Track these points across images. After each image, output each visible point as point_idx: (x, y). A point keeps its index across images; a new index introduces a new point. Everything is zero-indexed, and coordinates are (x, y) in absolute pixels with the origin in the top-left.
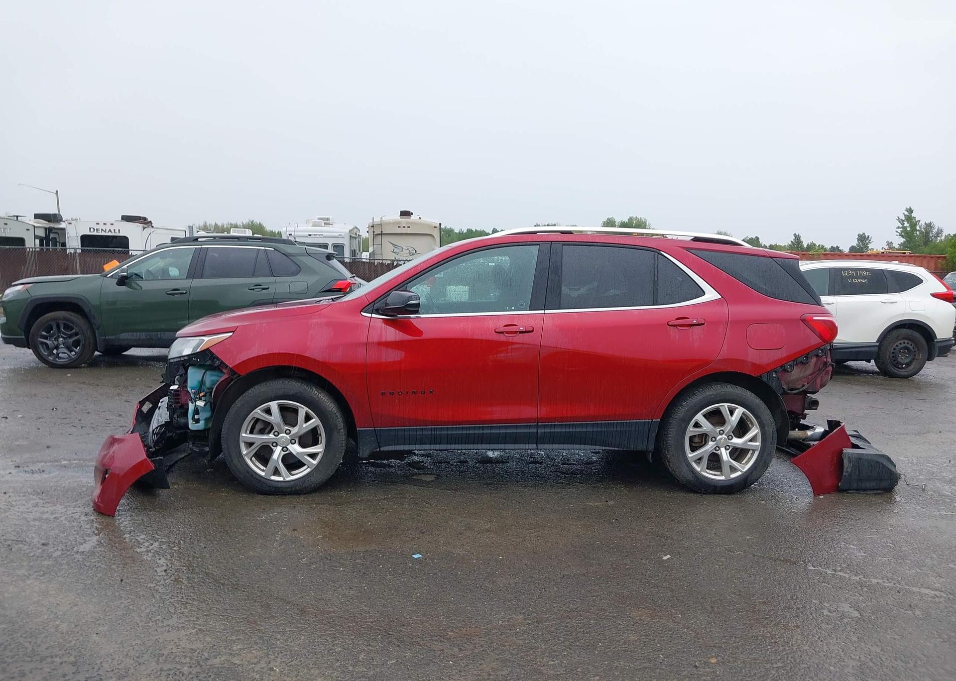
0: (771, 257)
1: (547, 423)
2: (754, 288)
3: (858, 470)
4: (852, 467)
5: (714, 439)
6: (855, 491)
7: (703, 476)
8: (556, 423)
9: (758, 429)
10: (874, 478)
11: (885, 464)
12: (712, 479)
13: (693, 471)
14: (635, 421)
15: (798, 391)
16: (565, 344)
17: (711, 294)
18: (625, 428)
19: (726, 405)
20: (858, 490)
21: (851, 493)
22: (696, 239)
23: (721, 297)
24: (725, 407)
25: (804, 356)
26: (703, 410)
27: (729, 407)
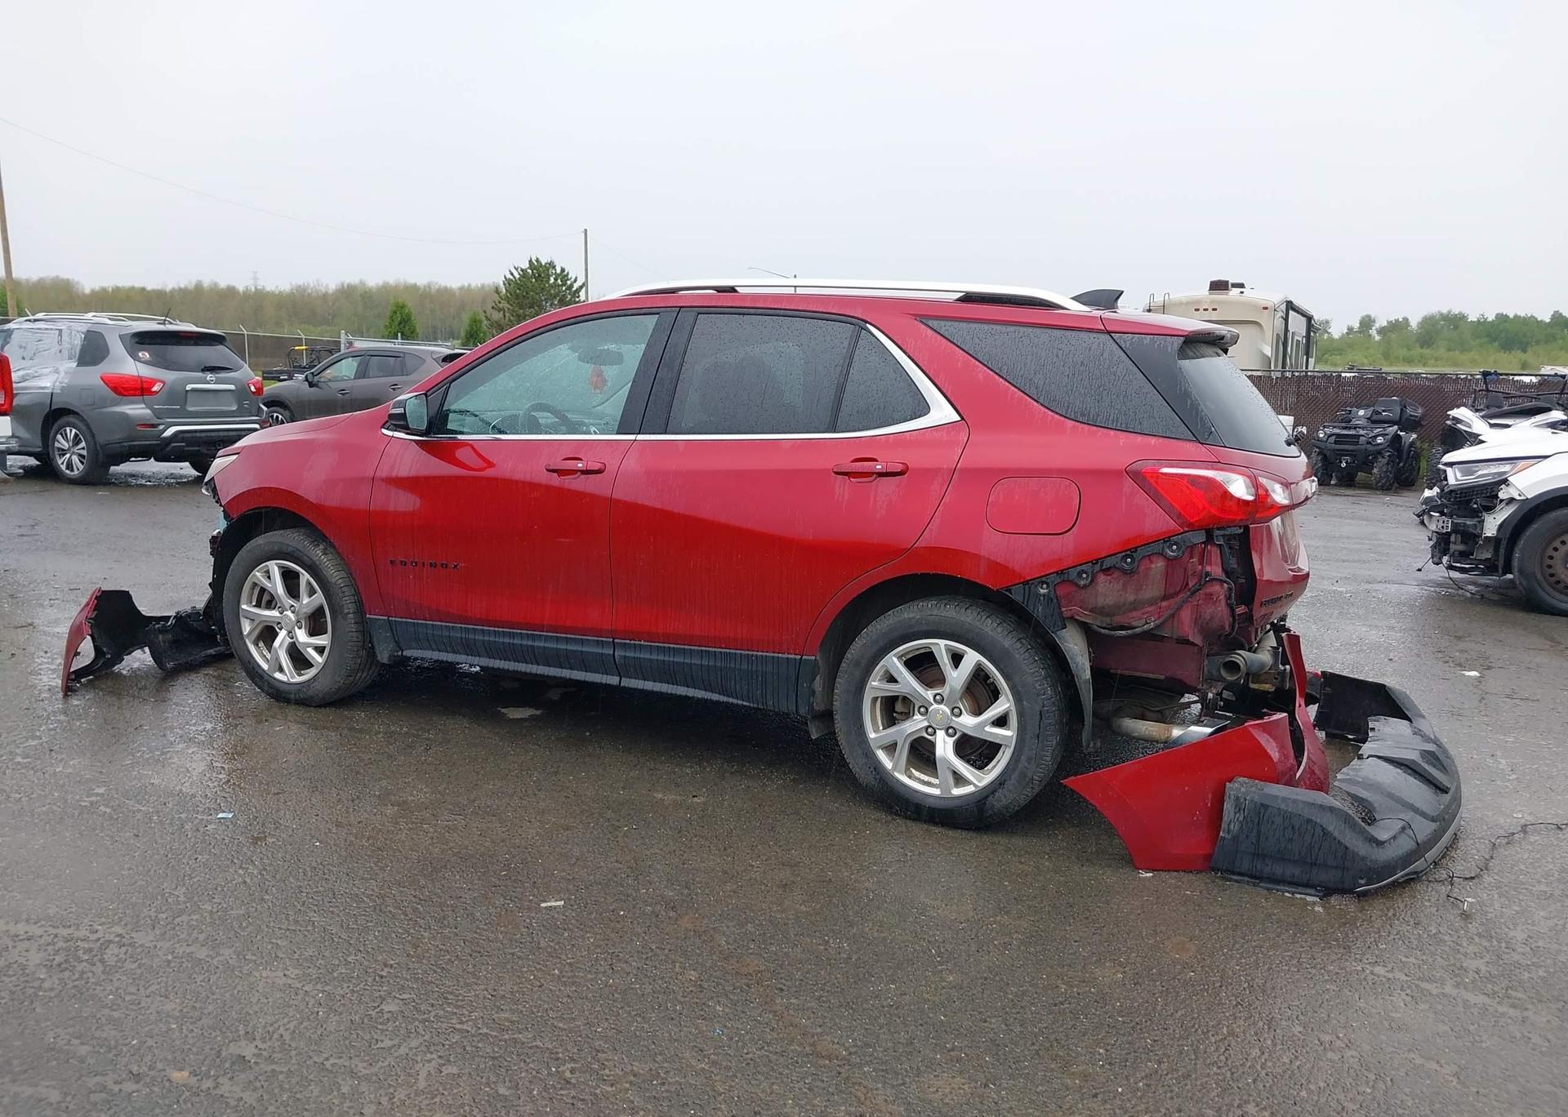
0: (1109, 333)
1: (628, 641)
2: (1041, 401)
3: (1255, 831)
4: (1241, 822)
5: (925, 709)
6: (1246, 879)
7: (898, 780)
8: (642, 642)
9: (1009, 700)
10: (1297, 858)
11: (1330, 828)
12: (916, 791)
13: (877, 767)
14: (772, 654)
15: (1130, 632)
16: (647, 497)
17: (941, 412)
18: (754, 665)
19: (942, 643)
20: (1257, 878)
21: (1236, 881)
22: (969, 298)
23: (959, 419)
24: (941, 647)
25: (1124, 554)
26: (901, 648)
27: (948, 648)
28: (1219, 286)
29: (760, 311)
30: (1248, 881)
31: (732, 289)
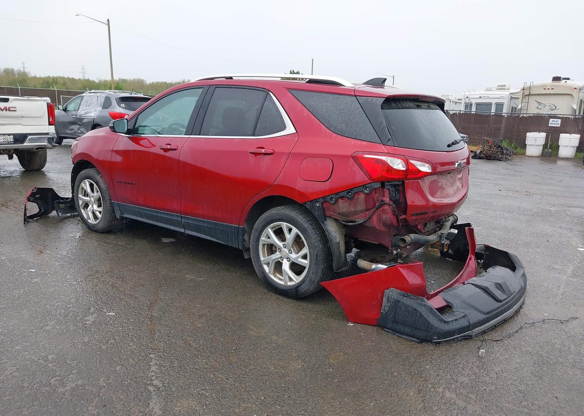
0: (356, 96)
1: (185, 216)
3: (394, 311)
4: (389, 307)
5: (280, 250)
6: (391, 331)
8: (190, 217)
9: (307, 249)
10: (409, 324)
11: (423, 314)
12: (276, 282)
13: (263, 271)
14: (230, 224)
15: (354, 224)
16: (189, 160)
17: (290, 129)
18: (224, 229)
19: (285, 224)
20: (395, 331)
21: (387, 331)
22: (311, 81)
23: (296, 132)
24: (285, 225)
25: (347, 191)
26: (271, 225)
27: (287, 227)
28: (557, 79)
29: (235, 86)
30: (391, 332)
31: (231, 78)
